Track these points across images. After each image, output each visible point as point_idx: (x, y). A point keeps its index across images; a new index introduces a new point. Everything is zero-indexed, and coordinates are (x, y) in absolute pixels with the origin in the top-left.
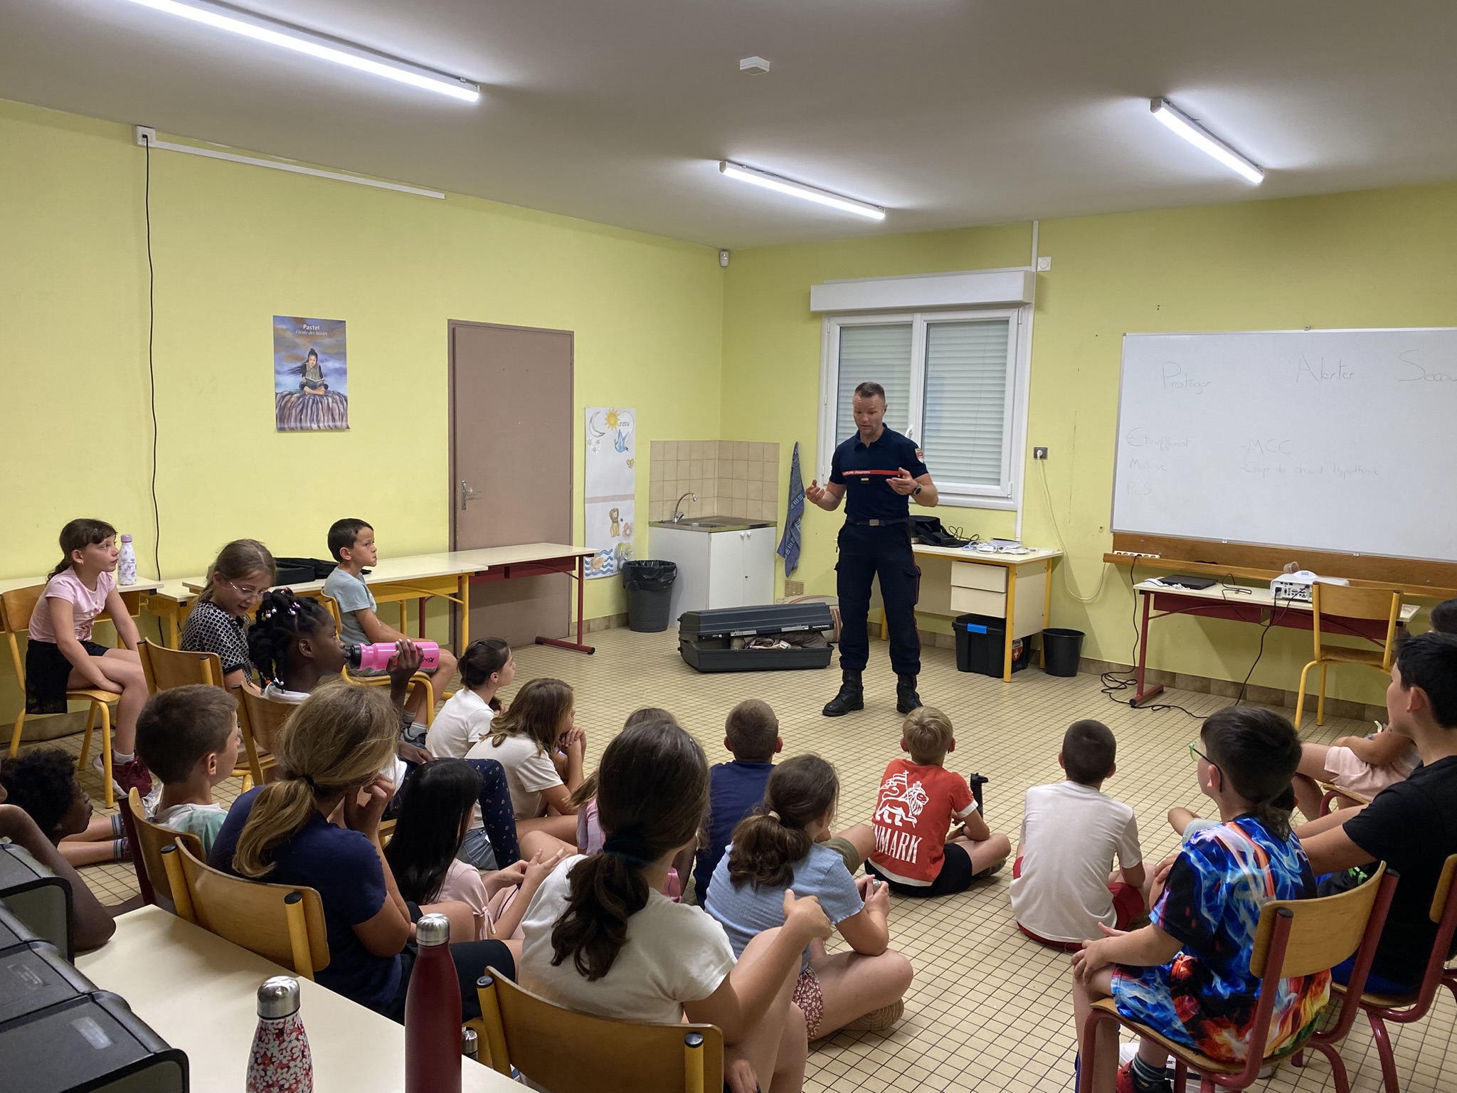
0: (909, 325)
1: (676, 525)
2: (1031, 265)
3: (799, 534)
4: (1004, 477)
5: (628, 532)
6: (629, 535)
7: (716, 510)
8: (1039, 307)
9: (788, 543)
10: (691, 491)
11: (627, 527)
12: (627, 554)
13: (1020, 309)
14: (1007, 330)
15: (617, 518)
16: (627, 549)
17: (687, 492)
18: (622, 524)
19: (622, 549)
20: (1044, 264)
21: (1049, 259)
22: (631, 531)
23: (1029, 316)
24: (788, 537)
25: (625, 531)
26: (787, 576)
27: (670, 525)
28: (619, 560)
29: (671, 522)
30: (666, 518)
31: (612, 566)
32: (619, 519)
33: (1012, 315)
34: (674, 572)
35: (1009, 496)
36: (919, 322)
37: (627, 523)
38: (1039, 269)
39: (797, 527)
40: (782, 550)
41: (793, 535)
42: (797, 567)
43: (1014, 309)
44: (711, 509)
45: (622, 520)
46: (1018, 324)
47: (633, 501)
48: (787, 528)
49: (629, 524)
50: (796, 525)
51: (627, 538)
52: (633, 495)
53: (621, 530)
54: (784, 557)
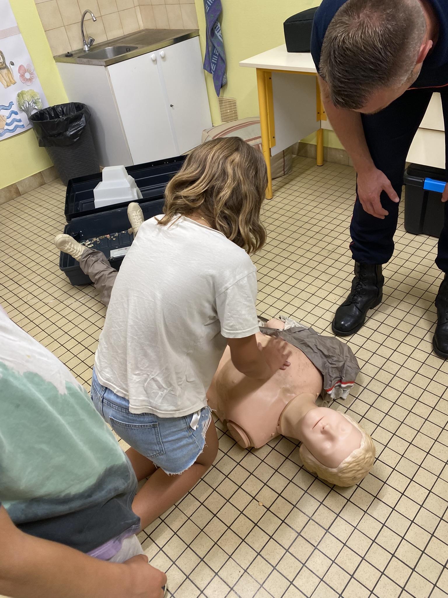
3: (222, 45)
5: (27, 76)
6: (30, 80)
9: (212, 57)
11: (22, 70)
12: (34, 103)
15: (4, 62)
16: (33, 97)
17: (85, 10)
18: (15, 69)
19: (27, 98)
22: (31, 74)
24: (210, 49)
25: (22, 76)
26: (218, 94)
28: (27, 111)
29: (80, 53)
30: (75, 48)
31: (20, 121)
32: (8, 63)
37: (21, 67)
39: (218, 35)
40: (207, 65)
41: (216, 46)
42: (226, 84)
45: (12, 64)
47: (21, 36)
48: (208, 37)
49: (25, 66)
50: (216, 32)
51: (29, 83)
52: (18, 27)
53: (16, 76)
54: (211, 73)
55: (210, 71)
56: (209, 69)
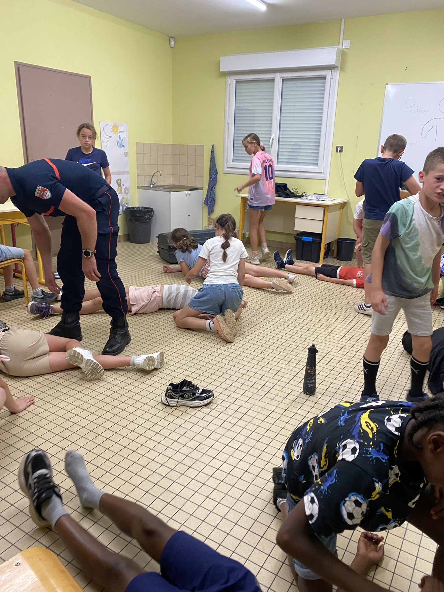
0: (273, 80)
1: (152, 189)
2: (339, 45)
3: (214, 194)
4: (320, 162)
5: (127, 191)
6: (127, 193)
7: (171, 181)
8: (342, 69)
9: (209, 198)
10: (159, 170)
11: (126, 189)
12: (127, 204)
13: (333, 70)
14: (325, 83)
15: (121, 184)
16: (127, 201)
17: (156, 171)
18: (123, 187)
19: (124, 200)
20: (346, 45)
21: (349, 41)
22: (128, 191)
23: (337, 74)
24: (209, 196)
25: (125, 191)
26: (209, 215)
27: (148, 188)
28: (123, 206)
29: (149, 187)
30: (146, 185)
32: (122, 185)
33: (328, 73)
34: (152, 212)
35: (323, 172)
36: (278, 78)
37: (126, 187)
38: (343, 47)
39: (214, 190)
40: (206, 202)
41: (212, 194)
42: (214, 211)
43: (329, 70)
44: (169, 181)
45: (123, 185)
46: (331, 79)
47: (129, 175)
48: (209, 190)
49: (127, 187)
50: (213, 189)
51: (126, 195)
52: (129, 172)
53: (123, 190)
54: (207, 205)
55: (207, 204)
56: (206, 204)
